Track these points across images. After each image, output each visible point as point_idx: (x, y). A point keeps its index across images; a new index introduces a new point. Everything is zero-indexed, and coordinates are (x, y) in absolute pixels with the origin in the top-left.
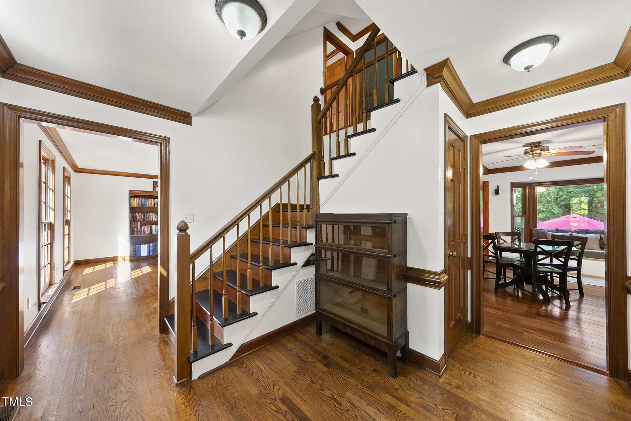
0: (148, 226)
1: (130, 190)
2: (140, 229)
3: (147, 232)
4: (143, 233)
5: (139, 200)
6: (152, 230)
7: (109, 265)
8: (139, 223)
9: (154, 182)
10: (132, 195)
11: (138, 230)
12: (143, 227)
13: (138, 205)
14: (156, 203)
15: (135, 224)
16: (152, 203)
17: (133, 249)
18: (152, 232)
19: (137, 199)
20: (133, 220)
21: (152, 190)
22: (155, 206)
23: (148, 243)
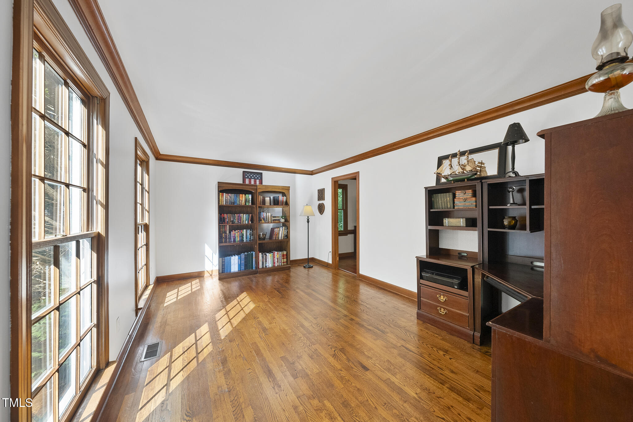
0: (238, 231)
1: (218, 183)
2: (229, 235)
3: (238, 239)
4: (232, 241)
5: (228, 196)
6: (242, 236)
7: (195, 283)
8: (228, 226)
9: (244, 172)
10: (221, 189)
11: (227, 235)
12: (232, 233)
13: (227, 203)
14: (247, 200)
15: (223, 228)
16: (243, 200)
17: (222, 262)
18: (242, 239)
19: (226, 194)
20: (222, 224)
21: (241, 182)
22: (246, 204)
23: (239, 254)
